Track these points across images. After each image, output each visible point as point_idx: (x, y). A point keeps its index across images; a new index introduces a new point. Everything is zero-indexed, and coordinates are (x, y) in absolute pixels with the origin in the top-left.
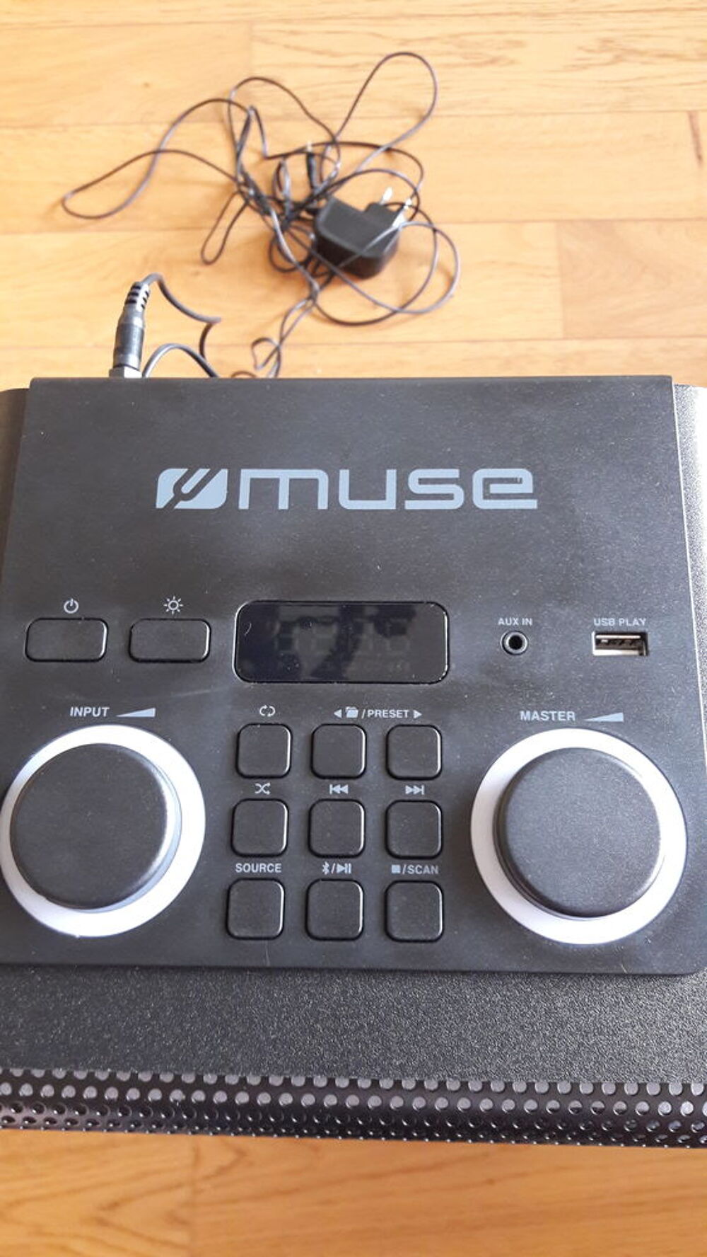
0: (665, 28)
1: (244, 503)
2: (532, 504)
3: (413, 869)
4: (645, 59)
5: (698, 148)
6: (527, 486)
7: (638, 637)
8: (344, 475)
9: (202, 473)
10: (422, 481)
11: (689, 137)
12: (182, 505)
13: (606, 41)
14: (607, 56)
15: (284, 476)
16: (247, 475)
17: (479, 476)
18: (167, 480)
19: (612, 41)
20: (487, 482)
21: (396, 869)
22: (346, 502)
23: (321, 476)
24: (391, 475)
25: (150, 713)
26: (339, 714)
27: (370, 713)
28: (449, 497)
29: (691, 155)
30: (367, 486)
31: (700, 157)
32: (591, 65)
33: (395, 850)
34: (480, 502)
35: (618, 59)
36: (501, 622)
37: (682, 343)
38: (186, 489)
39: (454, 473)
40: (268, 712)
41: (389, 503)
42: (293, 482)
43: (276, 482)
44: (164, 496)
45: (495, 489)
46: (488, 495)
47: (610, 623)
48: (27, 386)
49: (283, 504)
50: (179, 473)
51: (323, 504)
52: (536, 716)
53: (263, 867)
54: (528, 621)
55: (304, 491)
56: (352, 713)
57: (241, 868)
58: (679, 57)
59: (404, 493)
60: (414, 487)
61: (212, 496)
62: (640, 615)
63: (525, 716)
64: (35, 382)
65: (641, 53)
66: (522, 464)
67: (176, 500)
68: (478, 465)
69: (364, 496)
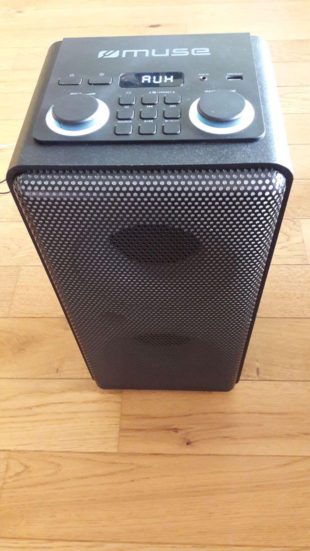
1: (124, 56)
2: (209, 54)
6: (208, 51)
8: (154, 51)
9: (112, 51)
10: (177, 51)
12: (105, 57)
15: (136, 52)
16: (125, 51)
17: (193, 50)
18: (101, 53)
23: (147, 51)
24: (168, 50)
25: (94, 93)
26: (150, 93)
27: (160, 92)
28: (184, 53)
30: (160, 52)
33: (166, 117)
34: (193, 53)
36: (200, 75)
38: (107, 54)
39: (187, 49)
40: (129, 93)
41: (166, 55)
42: (138, 52)
43: (133, 52)
44: (100, 56)
45: (197, 52)
47: (232, 74)
49: (135, 56)
50: (105, 52)
51: (147, 56)
53: (127, 122)
54: (207, 74)
55: (141, 54)
56: (154, 92)
57: (120, 122)
59: (171, 52)
60: (174, 52)
61: (114, 55)
62: (240, 72)
63: (206, 92)
64: (64, 39)
66: (206, 47)
67: (103, 56)
68: (192, 48)
69: (159, 54)
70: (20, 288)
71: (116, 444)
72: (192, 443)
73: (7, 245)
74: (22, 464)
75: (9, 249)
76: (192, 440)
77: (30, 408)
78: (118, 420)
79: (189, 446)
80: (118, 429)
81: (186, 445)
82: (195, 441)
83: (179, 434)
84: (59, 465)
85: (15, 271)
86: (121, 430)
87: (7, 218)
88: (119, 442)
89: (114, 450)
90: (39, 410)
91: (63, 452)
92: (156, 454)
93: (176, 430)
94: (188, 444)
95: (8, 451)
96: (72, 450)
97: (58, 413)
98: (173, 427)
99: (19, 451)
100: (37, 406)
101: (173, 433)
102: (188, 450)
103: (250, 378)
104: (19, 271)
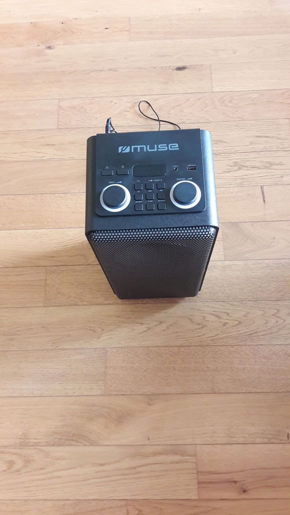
0: (253, 158)
1: (133, 151)
2: (178, 149)
3: (161, 201)
4: (248, 168)
5: (264, 198)
6: (177, 146)
7: (194, 168)
8: (148, 146)
9: (126, 147)
10: (161, 146)
11: (261, 195)
12: (123, 152)
13: (236, 163)
14: (236, 168)
15: (139, 147)
16: (133, 147)
17: (170, 145)
18: (120, 148)
19: (237, 163)
20: (171, 146)
21: (159, 201)
22: (149, 150)
23: (145, 146)
24: (156, 146)
25: (121, 182)
26: (149, 181)
27: (154, 180)
28: (165, 148)
29: (262, 200)
30: (152, 147)
31: (264, 201)
32: (231, 171)
33: (159, 198)
34: (170, 149)
35: (239, 169)
36: (174, 166)
37: (260, 261)
38: (123, 149)
39: (166, 145)
40: (139, 181)
41: (156, 150)
42: (140, 148)
43: (137, 148)
44: (120, 151)
45: (172, 147)
46: (171, 148)
47: (190, 165)
48: (96, 135)
49: (139, 151)
50: (122, 147)
51: (145, 150)
52: (179, 179)
53: (139, 202)
54: (178, 166)
55: (142, 149)
56: (151, 181)
57: (136, 202)
58: (258, 168)
59: (158, 148)
60: (159, 147)
61: (128, 150)
62: (194, 164)
63: (177, 179)
64: (97, 134)
65: (247, 167)
66: (176, 143)
67: (122, 151)
68: (170, 144)
69: (152, 149)
70: (110, 369)
71: (197, 493)
72: (247, 491)
73: (92, 328)
74: (136, 509)
75: (94, 332)
76: (246, 489)
77: (135, 468)
78: (196, 475)
79: (244, 493)
80: (197, 482)
81: (242, 492)
82: (249, 490)
83: (237, 485)
84: (161, 509)
85: (103, 353)
86: (199, 483)
87: (87, 301)
88: (198, 491)
89: (196, 497)
90: (140, 469)
91: (163, 500)
92: (224, 500)
93: (235, 482)
94: (244, 491)
95: (126, 500)
96: (168, 498)
97: (155, 471)
98: (233, 480)
99: (133, 500)
100: (139, 466)
101: (233, 484)
102: (244, 496)
103: (283, 442)
104: (105, 352)
